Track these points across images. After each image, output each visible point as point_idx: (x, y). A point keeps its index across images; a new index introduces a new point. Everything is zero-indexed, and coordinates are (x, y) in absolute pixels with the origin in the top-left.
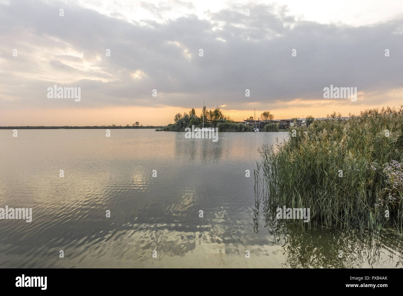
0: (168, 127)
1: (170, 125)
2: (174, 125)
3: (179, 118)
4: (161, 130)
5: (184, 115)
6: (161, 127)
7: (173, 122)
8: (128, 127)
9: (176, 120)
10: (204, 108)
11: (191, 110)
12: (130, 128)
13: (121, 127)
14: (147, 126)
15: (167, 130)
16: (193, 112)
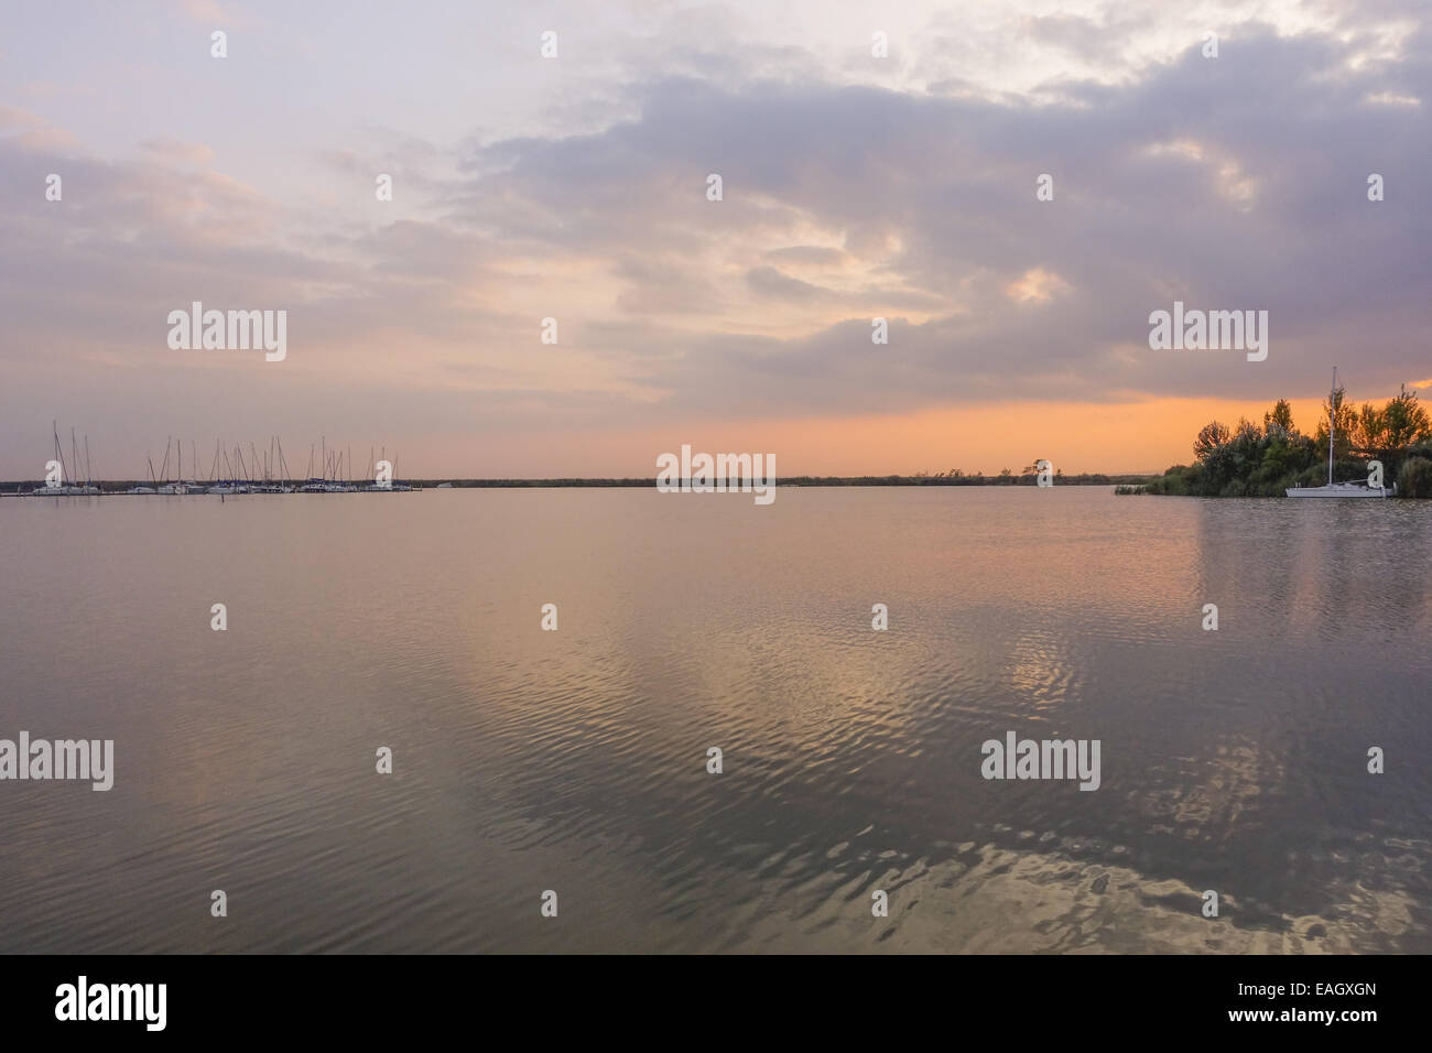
0: (1169, 477)
1: (1178, 470)
2: (1193, 468)
3: (1217, 441)
4: (1138, 492)
5: (1241, 429)
6: (1137, 480)
7: (1189, 459)
8: (1006, 480)
9: (1202, 450)
10: (1336, 399)
11: (1271, 409)
12: (1014, 481)
13: (982, 478)
14: (1081, 474)
15: (1163, 491)
16: (1282, 415)
